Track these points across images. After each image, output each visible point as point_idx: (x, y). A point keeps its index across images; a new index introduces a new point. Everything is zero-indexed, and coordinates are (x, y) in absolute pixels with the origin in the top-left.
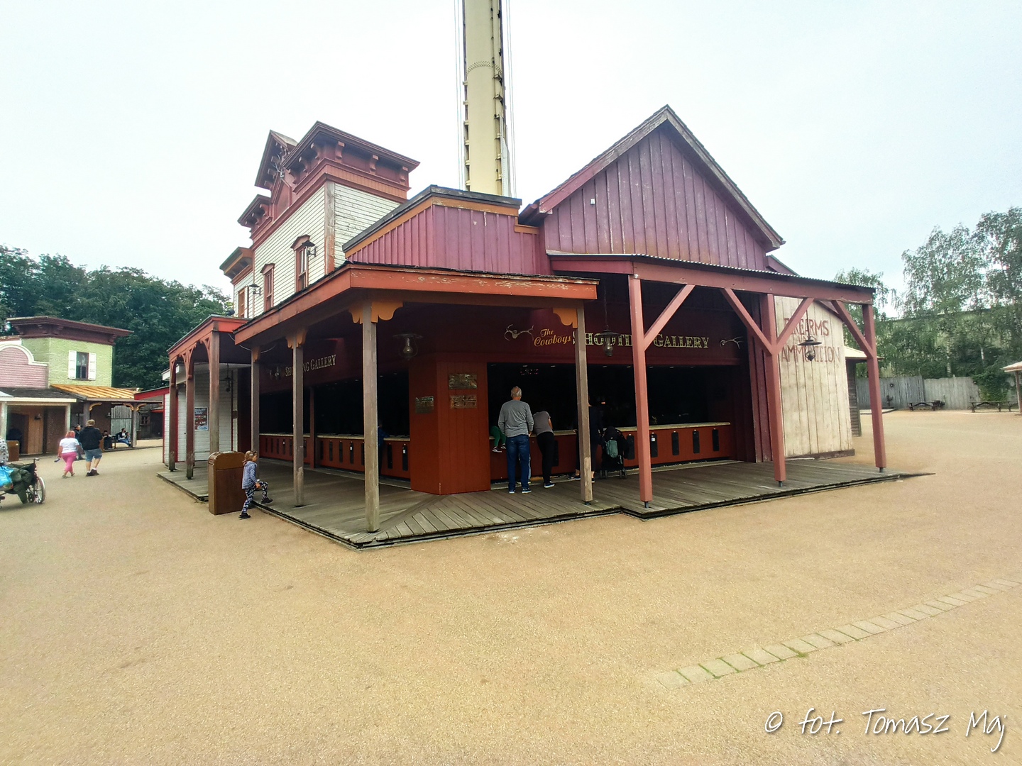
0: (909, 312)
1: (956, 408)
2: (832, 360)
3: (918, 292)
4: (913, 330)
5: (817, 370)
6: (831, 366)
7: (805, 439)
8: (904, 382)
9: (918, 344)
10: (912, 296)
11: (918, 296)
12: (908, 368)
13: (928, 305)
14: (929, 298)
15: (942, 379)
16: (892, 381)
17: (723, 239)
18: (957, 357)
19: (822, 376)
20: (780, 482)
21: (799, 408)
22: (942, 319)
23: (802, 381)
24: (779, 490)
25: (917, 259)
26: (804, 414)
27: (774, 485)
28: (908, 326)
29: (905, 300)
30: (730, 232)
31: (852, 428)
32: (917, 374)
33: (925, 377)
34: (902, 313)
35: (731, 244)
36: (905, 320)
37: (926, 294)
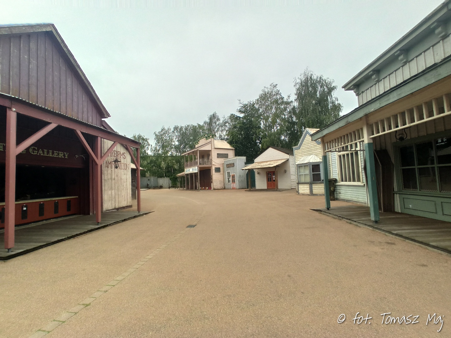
0: (155, 154)
1: (166, 188)
2: (126, 169)
3: (158, 147)
4: (156, 160)
5: (120, 172)
6: (125, 171)
7: (113, 202)
8: (152, 179)
9: (157, 165)
10: (156, 148)
11: (157, 149)
12: (154, 174)
13: (160, 152)
14: (160, 150)
15: (162, 178)
16: (149, 178)
17: (81, 106)
18: (167, 171)
19: (122, 175)
20: (98, 223)
21: (111, 189)
22: (163, 158)
23: (113, 177)
24: (97, 227)
25: (158, 135)
26: (113, 191)
27: (96, 225)
28: (154, 159)
29: (154, 149)
30: (85, 104)
31: (132, 196)
32: (155, 176)
33: (158, 177)
34: (153, 154)
35: (85, 109)
36: (154, 156)
37: (160, 148)
